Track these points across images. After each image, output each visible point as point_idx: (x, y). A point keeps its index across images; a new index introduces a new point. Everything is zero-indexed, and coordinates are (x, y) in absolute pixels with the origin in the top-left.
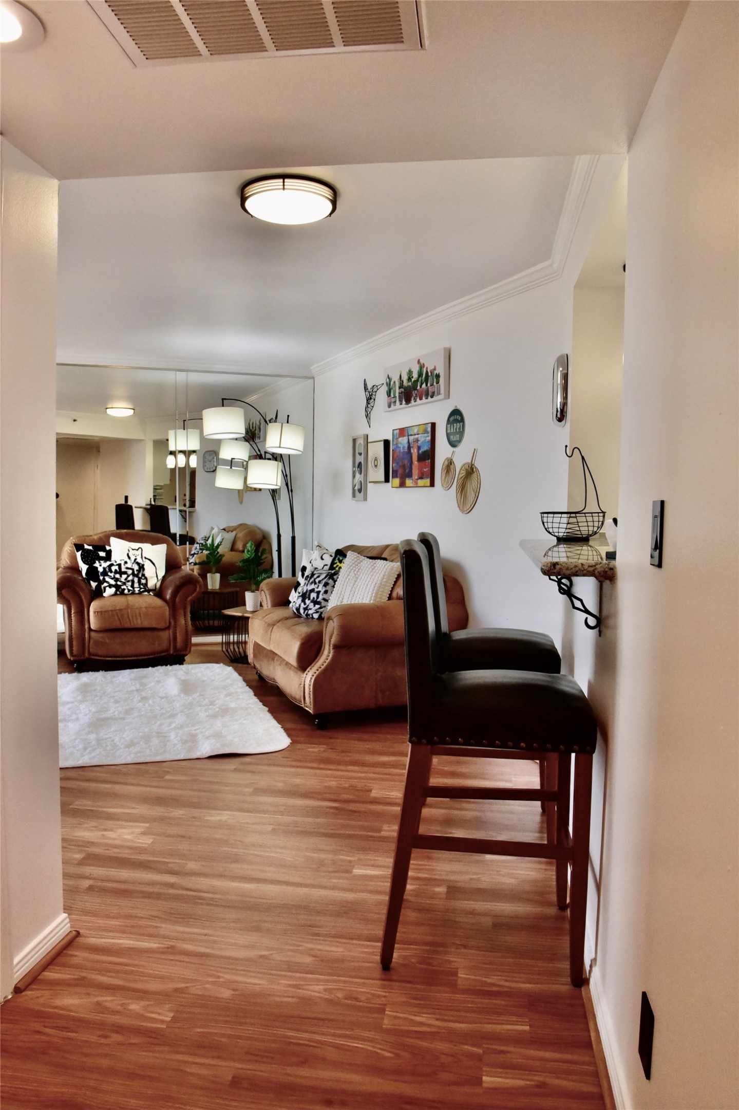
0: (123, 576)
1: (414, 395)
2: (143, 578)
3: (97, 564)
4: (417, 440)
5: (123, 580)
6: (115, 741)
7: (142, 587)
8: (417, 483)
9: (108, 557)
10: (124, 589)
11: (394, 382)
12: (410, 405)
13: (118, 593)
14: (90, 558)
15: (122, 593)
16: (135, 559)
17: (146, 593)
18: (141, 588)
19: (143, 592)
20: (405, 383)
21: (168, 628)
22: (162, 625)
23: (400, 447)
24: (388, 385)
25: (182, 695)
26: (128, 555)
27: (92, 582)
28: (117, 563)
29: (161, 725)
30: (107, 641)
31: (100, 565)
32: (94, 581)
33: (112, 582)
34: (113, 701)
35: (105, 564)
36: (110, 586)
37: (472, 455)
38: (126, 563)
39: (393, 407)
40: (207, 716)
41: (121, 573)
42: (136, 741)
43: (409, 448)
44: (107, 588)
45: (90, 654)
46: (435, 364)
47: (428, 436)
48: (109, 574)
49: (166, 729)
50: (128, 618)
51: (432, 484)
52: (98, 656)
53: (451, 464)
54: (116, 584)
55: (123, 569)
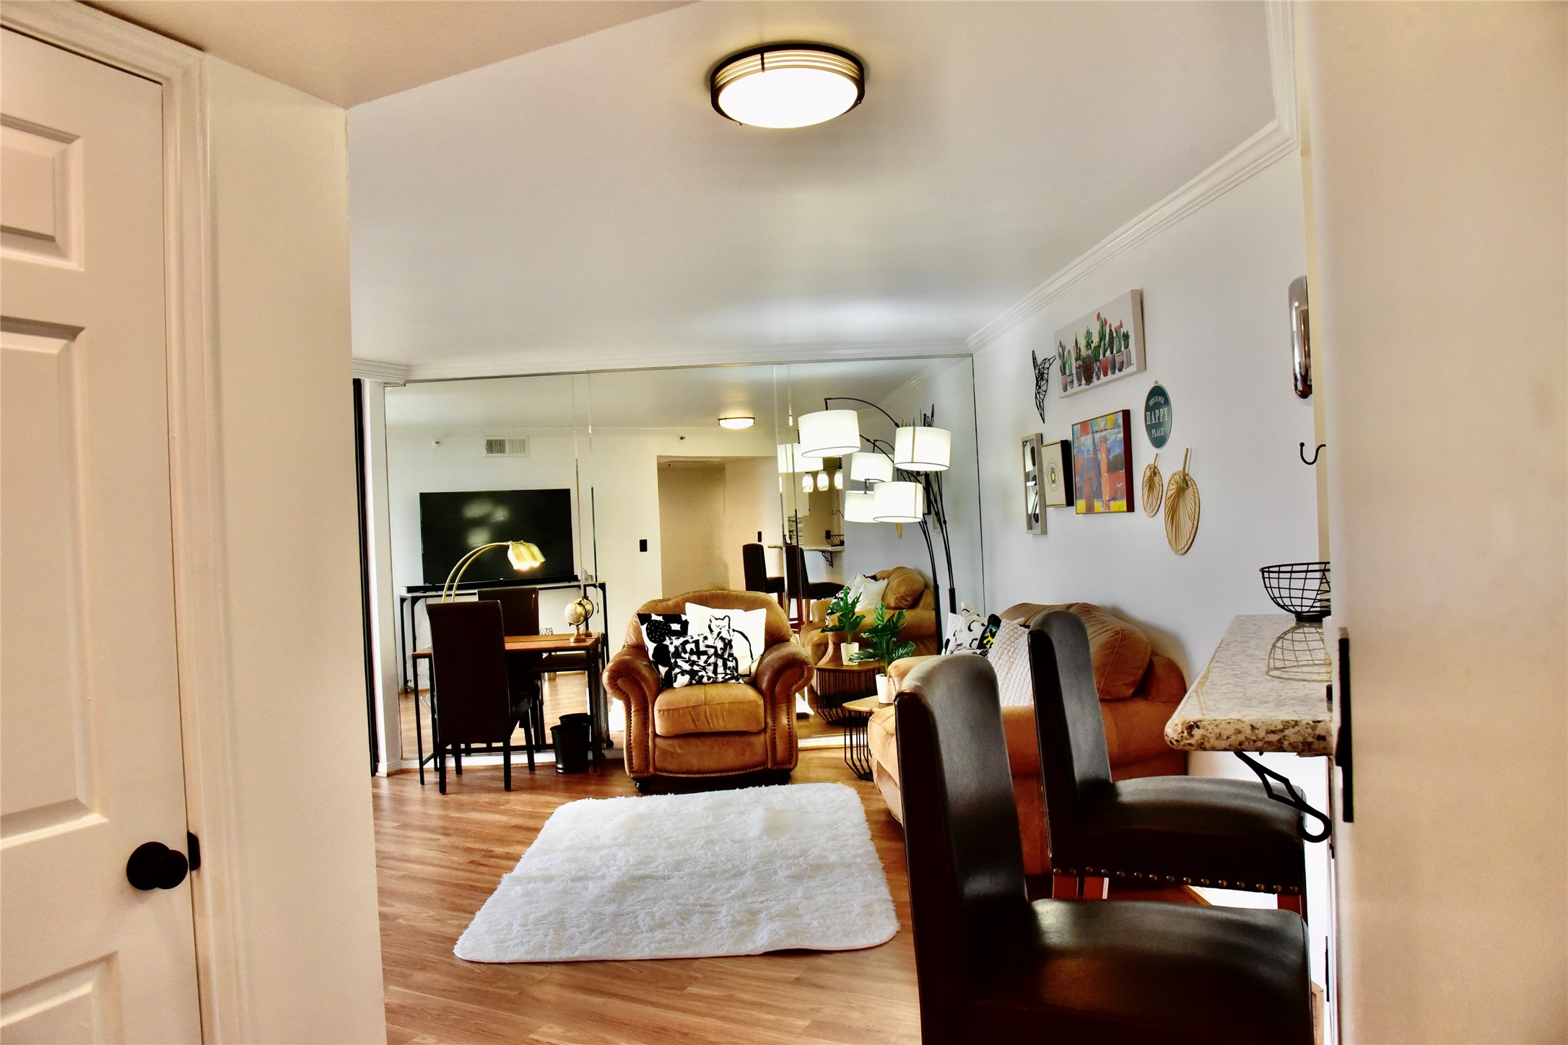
0: (701, 657)
1: (1096, 370)
2: (731, 659)
3: (667, 642)
4: (1105, 439)
5: (701, 663)
6: (639, 919)
7: (728, 672)
8: (1109, 507)
9: (684, 632)
10: (703, 676)
11: (1069, 352)
12: (1091, 385)
13: (694, 682)
14: (658, 632)
15: (700, 682)
16: (720, 633)
17: (734, 681)
18: (727, 674)
19: (730, 679)
20: (1084, 352)
21: (765, 730)
22: (754, 728)
23: (1083, 452)
24: (1062, 356)
25: (765, 838)
26: (710, 627)
27: (660, 667)
28: (694, 639)
29: (716, 891)
30: (678, 750)
31: (671, 643)
32: (664, 666)
33: (686, 667)
34: (665, 845)
35: (678, 642)
36: (683, 672)
37: (1184, 458)
38: (706, 638)
39: (1070, 391)
40: (788, 877)
41: (699, 653)
42: (667, 919)
43: (1096, 450)
44: (679, 676)
45: (656, 769)
46: (1123, 318)
47: (1120, 432)
48: (683, 655)
49: (721, 898)
50: (706, 717)
51: (1131, 508)
52: (668, 772)
53: (1155, 474)
54: (692, 670)
55: (702, 648)
